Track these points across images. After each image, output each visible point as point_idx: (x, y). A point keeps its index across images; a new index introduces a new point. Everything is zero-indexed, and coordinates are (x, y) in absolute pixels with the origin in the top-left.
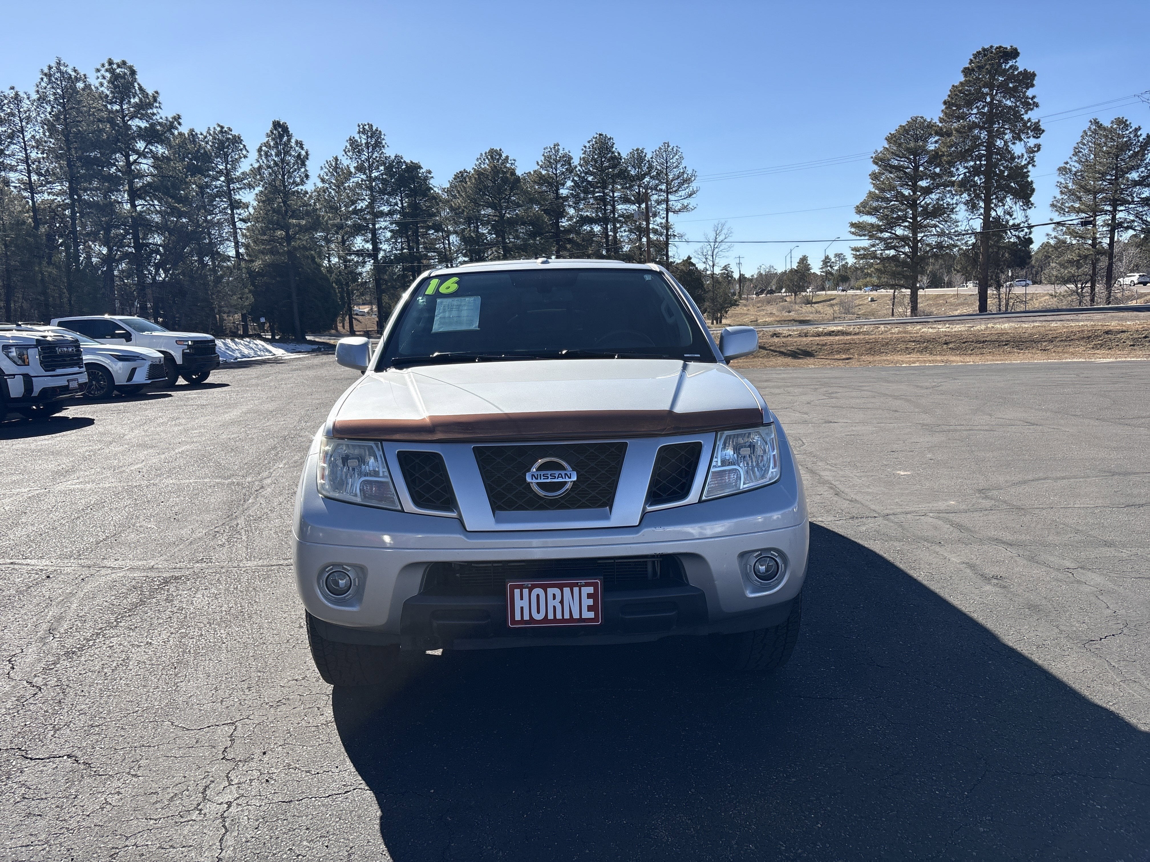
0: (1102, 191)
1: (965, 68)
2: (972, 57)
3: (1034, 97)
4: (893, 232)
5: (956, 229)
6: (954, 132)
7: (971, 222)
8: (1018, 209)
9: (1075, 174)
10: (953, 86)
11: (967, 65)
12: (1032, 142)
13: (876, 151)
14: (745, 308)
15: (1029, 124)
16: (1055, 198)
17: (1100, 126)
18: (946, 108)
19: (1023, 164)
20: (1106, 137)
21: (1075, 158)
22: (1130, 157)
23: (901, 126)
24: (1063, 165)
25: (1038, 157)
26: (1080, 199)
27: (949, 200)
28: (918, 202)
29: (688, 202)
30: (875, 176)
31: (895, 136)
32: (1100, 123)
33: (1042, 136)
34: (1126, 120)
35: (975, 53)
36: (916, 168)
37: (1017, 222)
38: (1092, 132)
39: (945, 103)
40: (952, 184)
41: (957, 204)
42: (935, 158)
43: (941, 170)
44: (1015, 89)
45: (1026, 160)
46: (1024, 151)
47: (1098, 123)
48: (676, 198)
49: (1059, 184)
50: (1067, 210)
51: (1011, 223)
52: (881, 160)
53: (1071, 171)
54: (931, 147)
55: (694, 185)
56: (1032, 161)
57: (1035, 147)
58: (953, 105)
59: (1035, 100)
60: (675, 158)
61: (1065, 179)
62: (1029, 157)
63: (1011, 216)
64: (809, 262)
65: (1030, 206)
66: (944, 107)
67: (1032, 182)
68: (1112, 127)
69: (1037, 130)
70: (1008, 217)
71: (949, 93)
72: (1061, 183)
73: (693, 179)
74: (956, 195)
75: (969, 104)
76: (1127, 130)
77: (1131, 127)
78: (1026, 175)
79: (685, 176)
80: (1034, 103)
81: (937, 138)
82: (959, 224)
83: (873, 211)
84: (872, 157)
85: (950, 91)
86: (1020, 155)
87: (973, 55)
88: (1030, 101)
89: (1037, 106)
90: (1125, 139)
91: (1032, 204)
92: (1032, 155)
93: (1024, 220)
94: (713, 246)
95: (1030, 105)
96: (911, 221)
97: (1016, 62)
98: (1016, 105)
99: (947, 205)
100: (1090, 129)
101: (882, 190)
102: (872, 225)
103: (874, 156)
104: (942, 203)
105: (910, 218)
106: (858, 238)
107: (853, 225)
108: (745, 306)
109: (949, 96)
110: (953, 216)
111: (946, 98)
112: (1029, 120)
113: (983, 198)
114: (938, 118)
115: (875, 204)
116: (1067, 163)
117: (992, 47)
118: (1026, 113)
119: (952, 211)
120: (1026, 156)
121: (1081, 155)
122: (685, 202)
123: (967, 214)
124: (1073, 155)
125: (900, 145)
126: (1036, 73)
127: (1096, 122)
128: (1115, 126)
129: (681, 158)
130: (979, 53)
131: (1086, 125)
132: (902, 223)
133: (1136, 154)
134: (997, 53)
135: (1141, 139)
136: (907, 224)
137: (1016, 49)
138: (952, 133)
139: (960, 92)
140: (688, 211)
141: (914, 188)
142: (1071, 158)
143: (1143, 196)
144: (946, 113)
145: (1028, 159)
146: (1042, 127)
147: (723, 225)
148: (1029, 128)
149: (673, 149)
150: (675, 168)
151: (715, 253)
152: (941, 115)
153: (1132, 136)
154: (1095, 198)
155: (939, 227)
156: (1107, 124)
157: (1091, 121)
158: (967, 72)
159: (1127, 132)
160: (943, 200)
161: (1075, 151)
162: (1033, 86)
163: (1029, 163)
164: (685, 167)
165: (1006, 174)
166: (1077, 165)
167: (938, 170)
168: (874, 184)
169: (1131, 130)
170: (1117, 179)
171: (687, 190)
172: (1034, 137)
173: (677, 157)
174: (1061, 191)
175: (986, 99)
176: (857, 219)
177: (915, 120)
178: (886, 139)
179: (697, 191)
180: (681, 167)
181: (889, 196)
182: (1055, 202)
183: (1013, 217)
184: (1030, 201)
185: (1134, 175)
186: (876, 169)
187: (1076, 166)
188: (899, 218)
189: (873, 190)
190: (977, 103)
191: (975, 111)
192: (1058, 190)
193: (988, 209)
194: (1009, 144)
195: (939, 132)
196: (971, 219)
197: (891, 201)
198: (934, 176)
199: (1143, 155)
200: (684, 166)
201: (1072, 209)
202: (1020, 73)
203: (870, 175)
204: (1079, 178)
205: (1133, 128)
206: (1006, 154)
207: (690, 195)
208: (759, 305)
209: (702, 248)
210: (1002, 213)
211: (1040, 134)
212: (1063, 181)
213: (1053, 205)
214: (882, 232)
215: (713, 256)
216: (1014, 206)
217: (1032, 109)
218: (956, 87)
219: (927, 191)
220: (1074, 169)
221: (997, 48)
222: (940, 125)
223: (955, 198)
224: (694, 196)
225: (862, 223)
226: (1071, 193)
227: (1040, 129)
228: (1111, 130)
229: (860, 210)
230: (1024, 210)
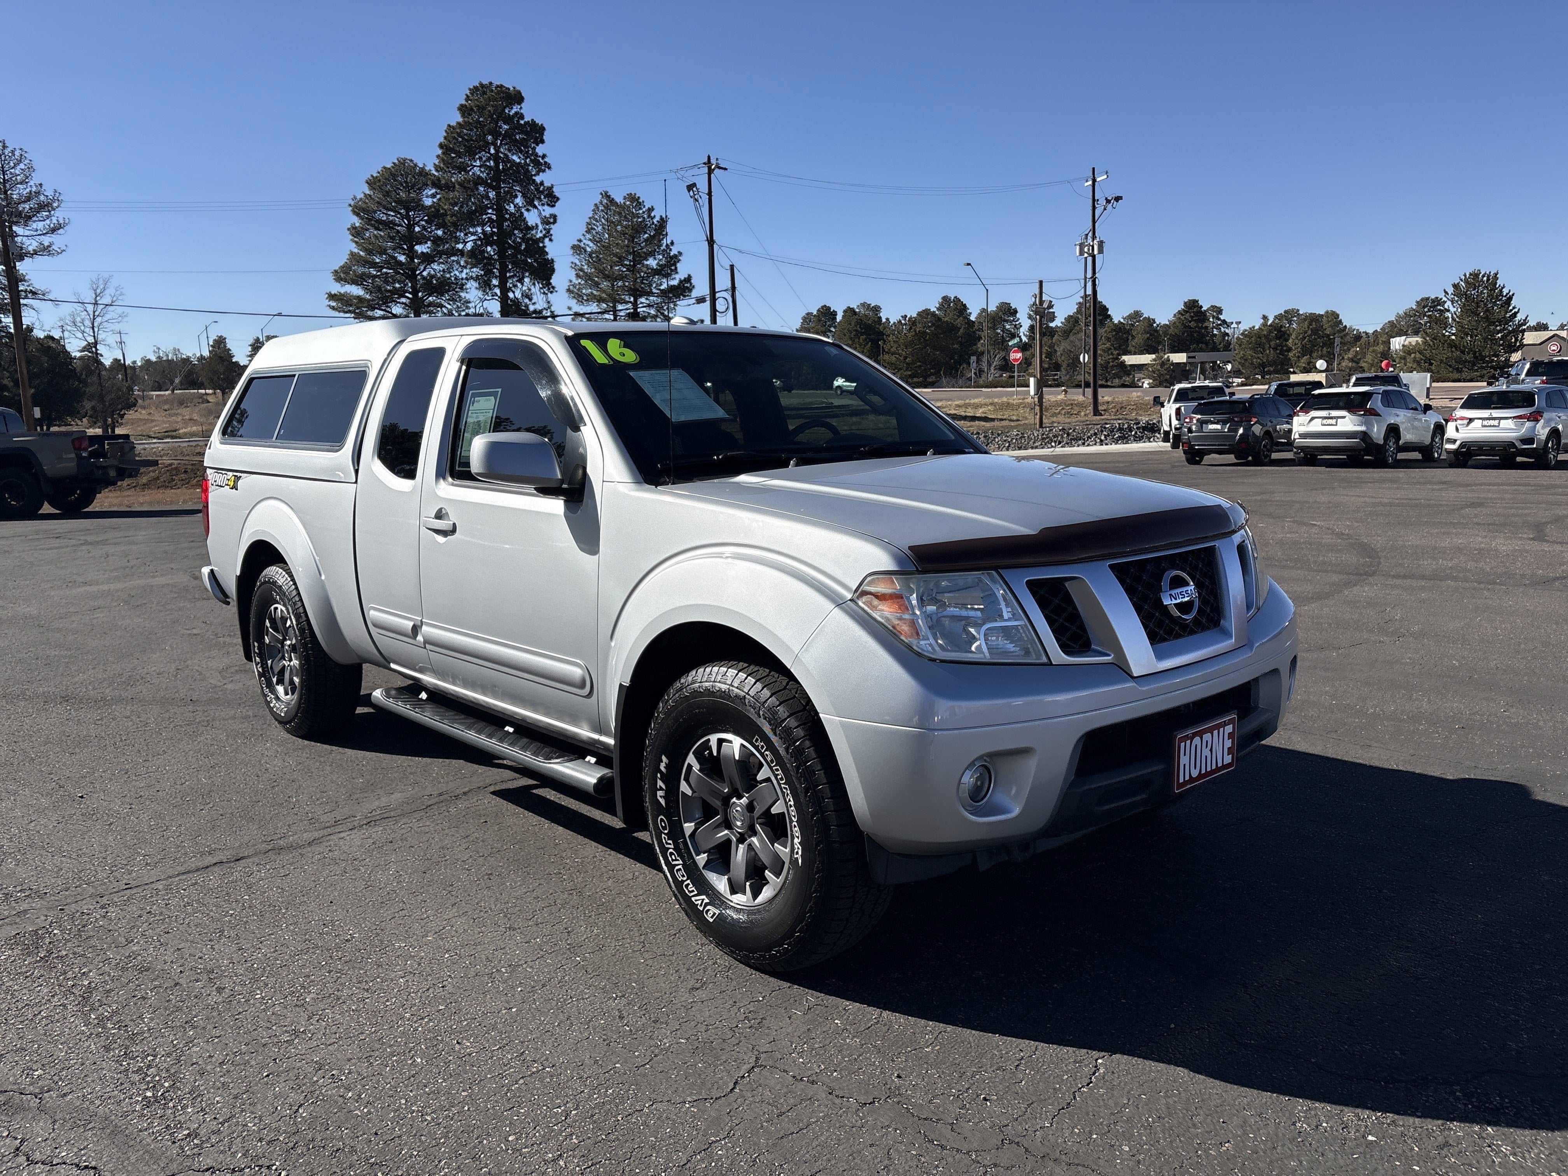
0: (622, 278)
1: (462, 105)
2: (468, 92)
3: (544, 156)
4: (389, 309)
5: (467, 311)
6: (457, 186)
7: (486, 304)
8: (538, 293)
9: (590, 255)
10: (449, 125)
11: (464, 102)
12: (547, 211)
13: (355, 198)
14: (144, 412)
15: (541, 189)
16: (571, 281)
17: (612, 201)
18: (443, 153)
19: (538, 237)
20: (620, 214)
21: (588, 236)
22: (646, 240)
23: (385, 168)
24: (576, 243)
25: (555, 229)
26: (597, 284)
27: (457, 273)
28: (418, 272)
29: (51, 240)
30: (356, 232)
31: (379, 181)
32: (612, 197)
33: (557, 204)
34: (639, 197)
35: (472, 87)
36: (410, 227)
37: (538, 307)
38: (604, 207)
39: (441, 146)
40: (461, 253)
41: (467, 279)
42: (435, 216)
43: (444, 232)
44: (523, 142)
45: (541, 231)
46: (539, 222)
47: (609, 197)
48: (27, 233)
49: (574, 266)
50: (585, 298)
51: (532, 308)
52: (364, 210)
53: (585, 251)
54: (428, 202)
55: (59, 215)
56: (548, 234)
57: (550, 218)
58: (453, 150)
59: (546, 160)
60: (18, 167)
61: (580, 261)
62: (545, 229)
63: (530, 300)
64: (228, 346)
65: (551, 290)
66: (440, 152)
67: (552, 260)
68: (624, 203)
69: (552, 199)
70: (527, 300)
71: (445, 134)
72: (576, 265)
73: (55, 205)
74: (466, 267)
75: (472, 153)
76: (640, 209)
77: (644, 207)
78: (543, 252)
79: (42, 198)
80: (546, 163)
81: (433, 191)
82: (470, 305)
83: (358, 280)
84: (350, 205)
85: (446, 131)
86: (534, 225)
87: (470, 89)
88: (541, 161)
89: (549, 168)
90: (640, 220)
91: (553, 288)
92: (547, 227)
93: (546, 306)
94: (91, 313)
95: (542, 165)
96: (410, 296)
97: (521, 108)
98: (526, 162)
99: (456, 279)
100: (601, 203)
101: (370, 252)
102: (359, 298)
103: (352, 203)
104: (448, 276)
105: (410, 293)
106: (342, 315)
107: (332, 297)
108: (144, 408)
109: (445, 138)
110: (463, 295)
111: (442, 140)
112: (542, 183)
113: (498, 274)
114: (433, 165)
115: (360, 270)
116: (580, 241)
117: (491, 83)
118: (537, 174)
119: (462, 288)
120: (540, 227)
121: (594, 232)
122: (46, 240)
123: (480, 294)
124: (586, 231)
125: (387, 194)
126: (545, 126)
127: (606, 195)
128: (628, 203)
129: (30, 168)
130: (476, 88)
131: (598, 198)
132: (399, 298)
133: (652, 238)
134: (498, 93)
135: (655, 221)
136: (403, 300)
137: (519, 93)
138: (454, 187)
139: (459, 135)
140: (50, 254)
141: (411, 254)
142: (584, 235)
143: (662, 287)
144: (443, 160)
145: (544, 232)
146: (557, 194)
147: (106, 283)
148: (542, 192)
149: (13, 152)
150: (21, 183)
151: (96, 324)
152: (437, 162)
153: (645, 216)
154: (613, 285)
155: (445, 307)
156: (619, 199)
157: (601, 194)
158: (462, 109)
159: (641, 212)
160: (450, 272)
161: (587, 228)
162: (543, 142)
163: (545, 236)
164: (41, 185)
165: (523, 247)
166: (591, 244)
167: (440, 233)
168: (356, 243)
169: (644, 210)
170: (634, 266)
171: (48, 222)
172: (548, 205)
173: (22, 166)
174: (577, 274)
175: (489, 150)
176: (337, 288)
177: (402, 162)
178: (367, 182)
179: (65, 224)
180: (32, 183)
181: (378, 260)
182: (571, 287)
183: (533, 301)
184: (550, 284)
185: (652, 263)
186: (357, 222)
187: (591, 247)
188: (395, 291)
189: (356, 251)
190: (480, 153)
191: (478, 163)
192: (574, 273)
193: (505, 290)
194: (523, 210)
195: (436, 184)
196: (485, 300)
197: (383, 267)
198: (437, 241)
199: (660, 241)
200: (38, 182)
201: (591, 298)
202: (527, 123)
203: (349, 229)
204: (595, 260)
205: (647, 207)
206: (518, 220)
207: (53, 230)
208: (166, 407)
209: (72, 315)
210: (520, 295)
211: (555, 202)
212: (578, 263)
213: (569, 290)
214: (373, 309)
215: (93, 328)
216: (532, 288)
217: (544, 171)
218: (453, 127)
219: (428, 259)
220: (589, 249)
221: (497, 86)
222: (436, 174)
223: (465, 271)
224: (61, 231)
225: (343, 295)
226: (587, 277)
227: (555, 197)
228: (622, 207)
229: (343, 275)
230: (544, 293)
